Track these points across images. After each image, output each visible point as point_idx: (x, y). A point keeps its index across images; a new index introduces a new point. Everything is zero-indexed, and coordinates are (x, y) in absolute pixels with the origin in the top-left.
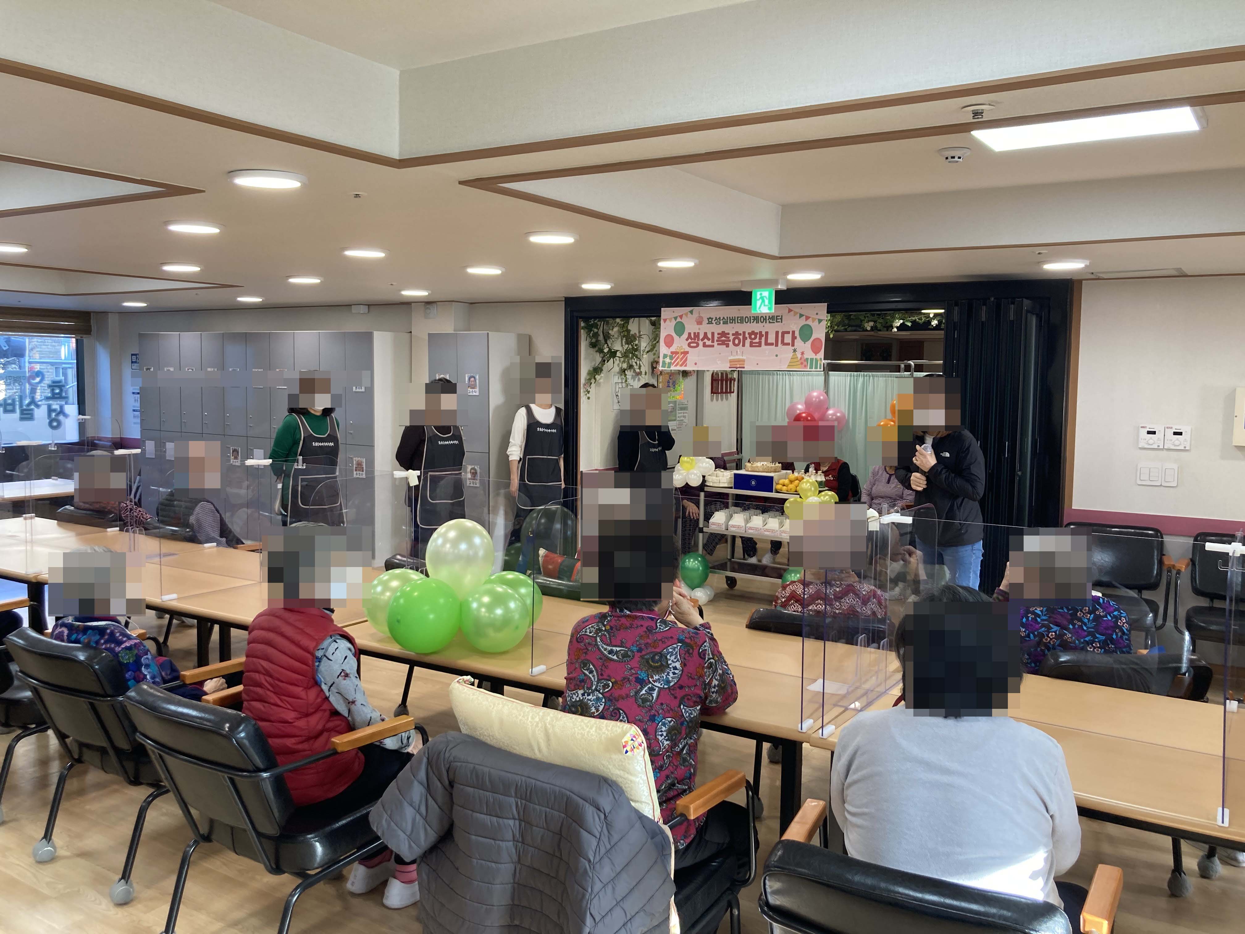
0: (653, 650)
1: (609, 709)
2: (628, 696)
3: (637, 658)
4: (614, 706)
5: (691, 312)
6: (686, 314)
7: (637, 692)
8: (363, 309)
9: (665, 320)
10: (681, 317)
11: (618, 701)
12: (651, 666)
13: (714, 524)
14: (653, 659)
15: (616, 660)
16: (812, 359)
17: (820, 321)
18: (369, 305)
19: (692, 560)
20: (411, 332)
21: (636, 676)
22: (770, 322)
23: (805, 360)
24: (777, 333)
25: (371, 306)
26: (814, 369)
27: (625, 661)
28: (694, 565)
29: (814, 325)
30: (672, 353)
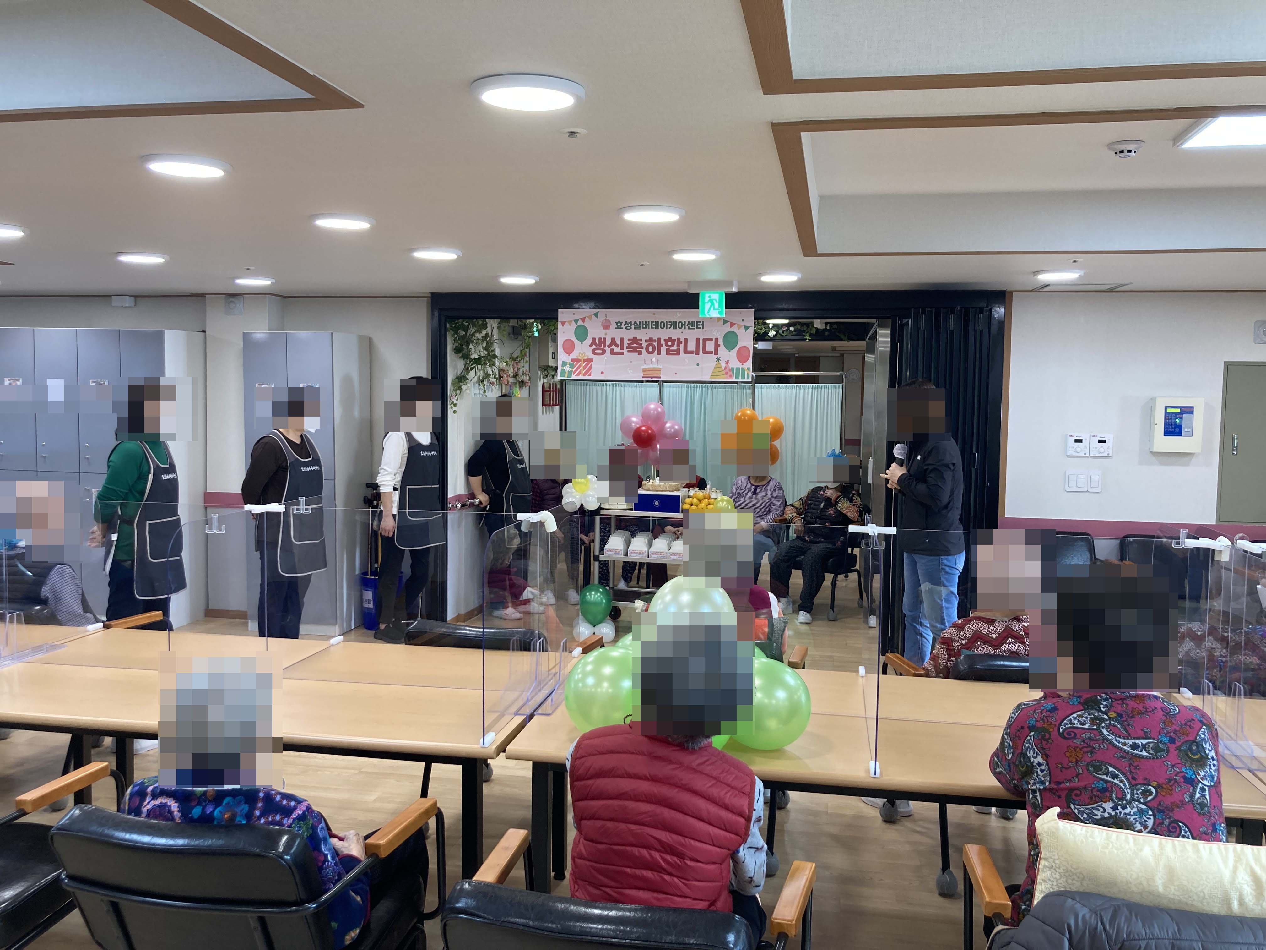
0: (1187, 739)
1: (1163, 823)
2: (1183, 802)
3: (1174, 753)
4: (1169, 818)
5: (596, 315)
6: (590, 317)
7: (1192, 796)
8: (128, 302)
9: (563, 323)
10: (583, 320)
11: (1172, 810)
12: (1193, 760)
13: (610, 550)
14: (1190, 749)
15: (1147, 757)
16: (738, 369)
17: (747, 328)
18: (135, 297)
19: (593, 593)
20: (204, 332)
21: (1183, 774)
22: (689, 328)
23: (730, 370)
24: (698, 340)
25: (138, 297)
26: (740, 380)
27: (1161, 757)
28: (597, 598)
29: (740, 332)
30: (572, 360)
